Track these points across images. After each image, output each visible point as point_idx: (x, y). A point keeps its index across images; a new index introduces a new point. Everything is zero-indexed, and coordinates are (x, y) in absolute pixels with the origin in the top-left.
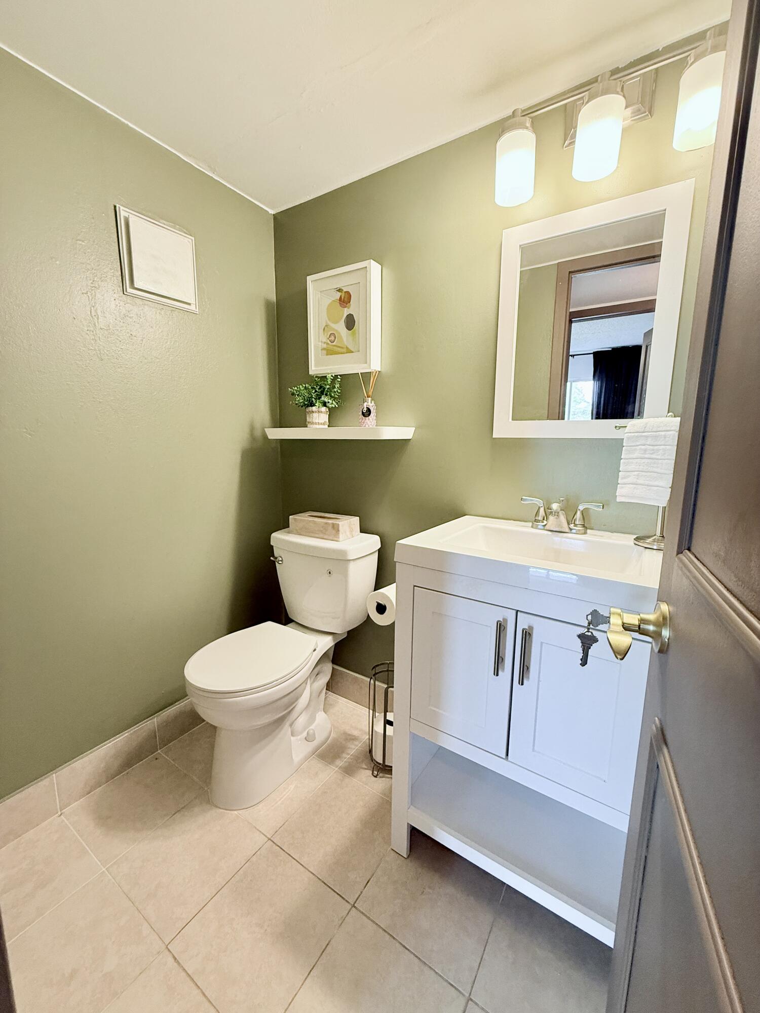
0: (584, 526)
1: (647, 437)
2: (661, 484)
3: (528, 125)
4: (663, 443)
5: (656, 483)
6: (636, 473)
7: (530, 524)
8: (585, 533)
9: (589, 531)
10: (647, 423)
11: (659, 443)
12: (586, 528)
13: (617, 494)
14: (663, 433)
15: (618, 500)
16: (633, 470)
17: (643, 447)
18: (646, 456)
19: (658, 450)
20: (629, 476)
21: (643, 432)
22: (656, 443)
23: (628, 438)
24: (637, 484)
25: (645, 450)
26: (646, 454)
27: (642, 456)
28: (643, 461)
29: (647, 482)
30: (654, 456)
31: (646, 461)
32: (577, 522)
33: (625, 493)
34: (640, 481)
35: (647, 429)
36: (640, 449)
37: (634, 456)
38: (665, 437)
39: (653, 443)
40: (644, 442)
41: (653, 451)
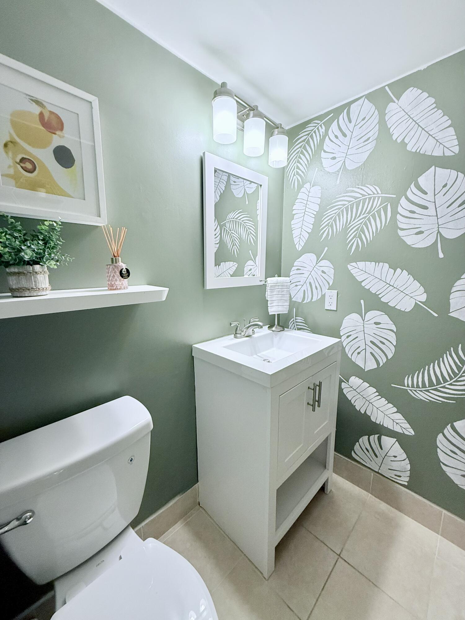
1: (279, 285)
2: (287, 304)
4: (286, 288)
6: (277, 301)
10: (277, 280)
11: (284, 288)
13: (269, 311)
14: (286, 284)
15: (270, 314)
16: (275, 300)
17: (278, 290)
18: (280, 293)
19: (284, 291)
20: (273, 303)
21: (277, 283)
22: (283, 288)
24: (278, 306)
25: (279, 291)
26: (279, 293)
27: (278, 293)
28: (279, 295)
29: (282, 304)
30: (283, 293)
31: (280, 295)
33: (272, 310)
34: (278, 304)
35: (278, 282)
36: (277, 291)
37: (275, 293)
38: (287, 285)
39: (281, 288)
40: (278, 288)
41: (282, 291)
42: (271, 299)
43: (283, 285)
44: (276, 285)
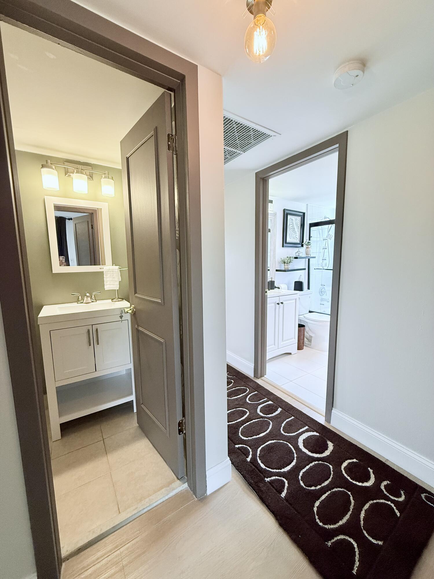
0: (95, 299)
1: (110, 271)
2: (117, 283)
3: (54, 168)
5: (115, 284)
6: (110, 281)
7: (77, 303)
8: (96, 302)
9: (97, 301)
10: (109, 268)
11: (114, 273)
12: (96, 300)
13: (105, 288)
15: (106, 290)
16: (108, 280)
20: (107, 283)
23: (105, 272)
25: (111, 275)
28: (111, 278)
29: (113, 284)
30: (113, 276)
32: (93, 299)
33: (107, 287)
34: (111, 283)
37: (108, 276)
38: (115, 271)
39: (112, 273)
40: (110, 273)
41: (113, 275)
42: (106, 280)
43: (113, 271)
44: (109, 271)
